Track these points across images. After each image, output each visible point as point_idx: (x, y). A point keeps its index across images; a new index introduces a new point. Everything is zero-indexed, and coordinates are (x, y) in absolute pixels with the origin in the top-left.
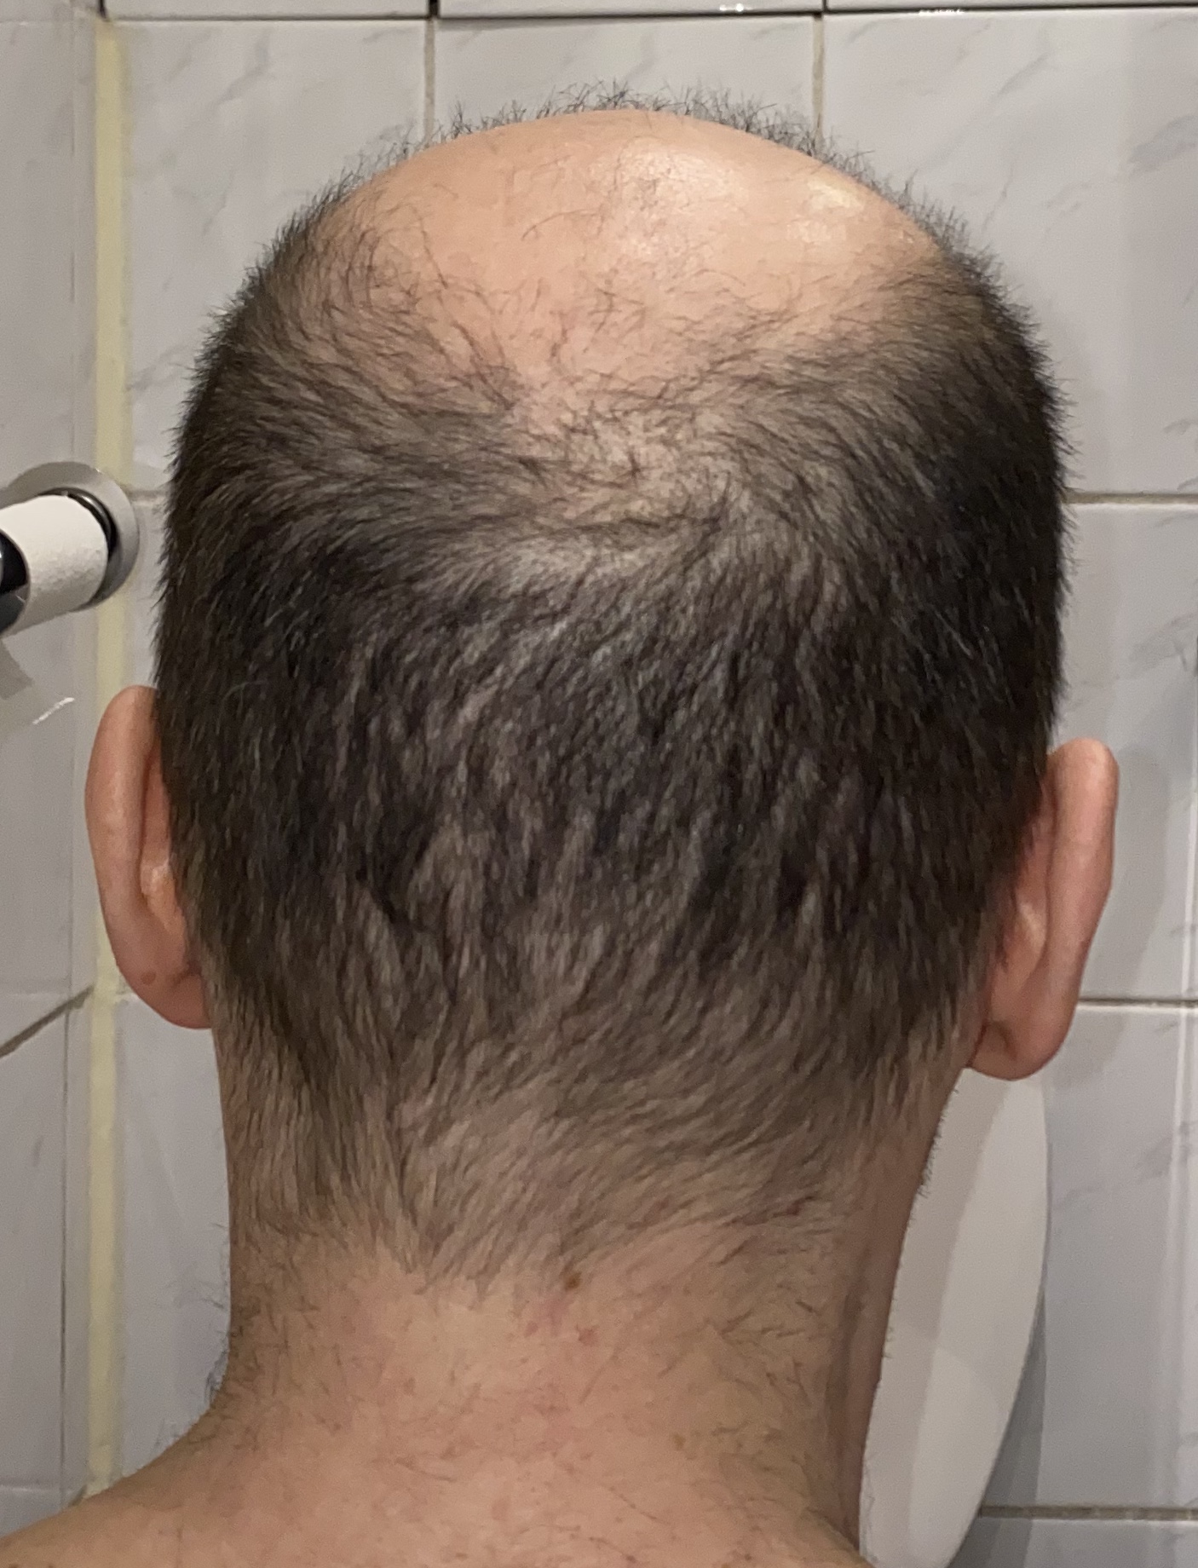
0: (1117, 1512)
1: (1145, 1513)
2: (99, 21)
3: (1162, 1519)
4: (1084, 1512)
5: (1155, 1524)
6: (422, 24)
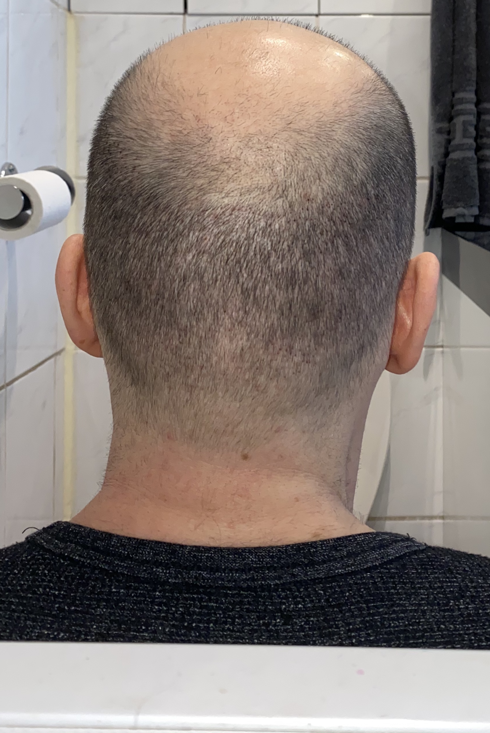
0: (413, 518)
3: (429, 520)
4: (403, 518)
5: (427, 522)
6: (181, 17)
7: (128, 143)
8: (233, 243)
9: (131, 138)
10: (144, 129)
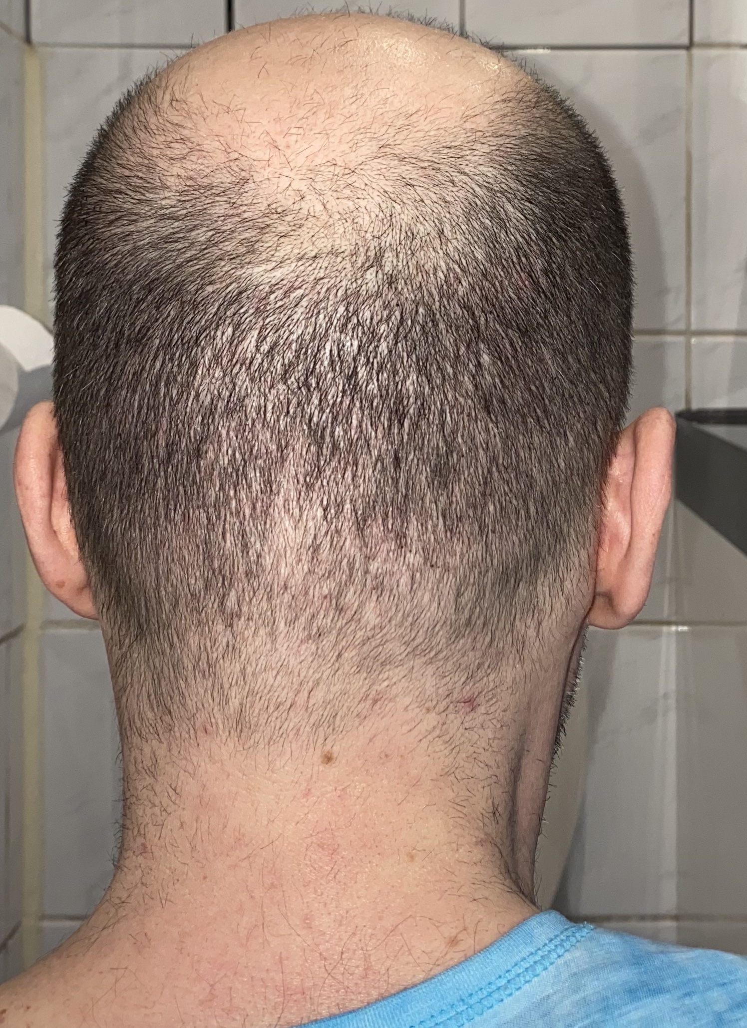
1: (643, 918)
7: (115, 201)
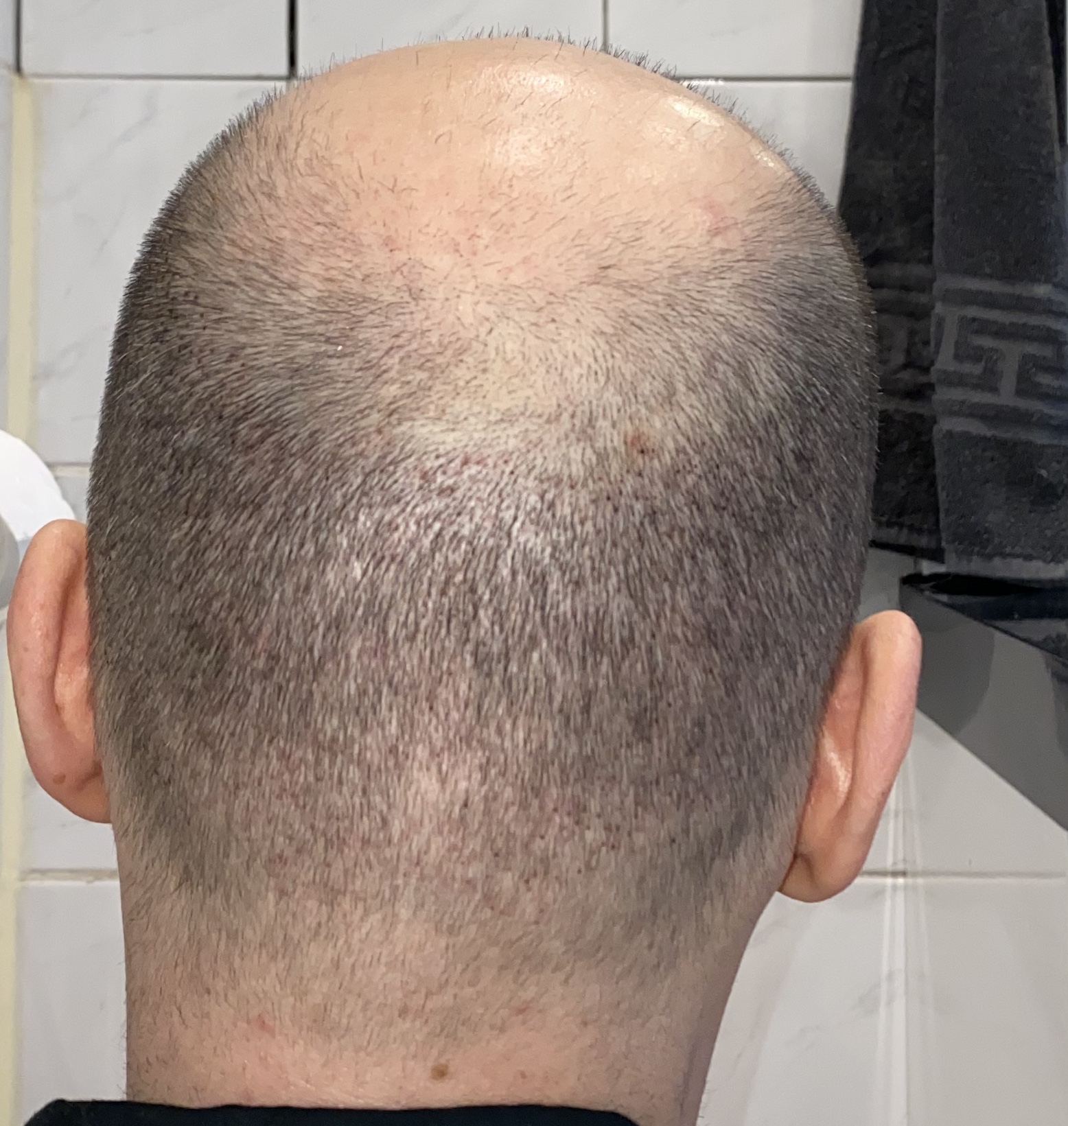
2: (16, 78)
7: (221, 293)
8: (459, 542)
9: (229, 283)
10: (261, 262)
